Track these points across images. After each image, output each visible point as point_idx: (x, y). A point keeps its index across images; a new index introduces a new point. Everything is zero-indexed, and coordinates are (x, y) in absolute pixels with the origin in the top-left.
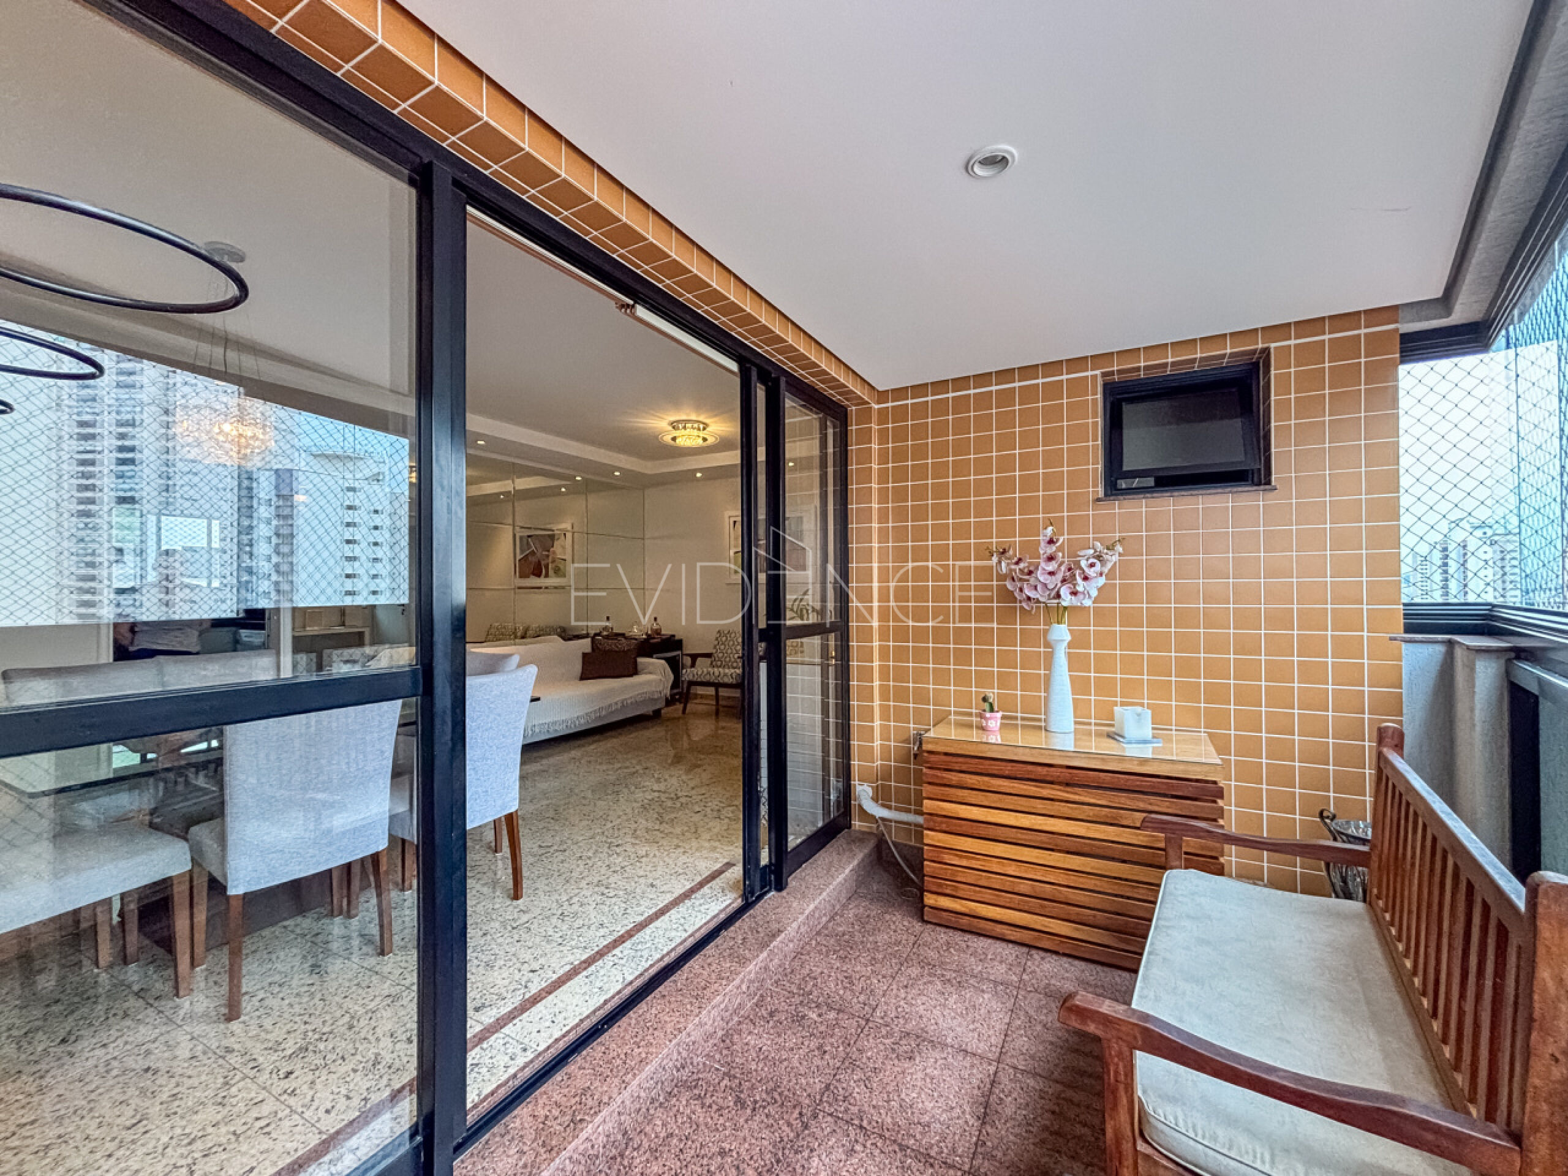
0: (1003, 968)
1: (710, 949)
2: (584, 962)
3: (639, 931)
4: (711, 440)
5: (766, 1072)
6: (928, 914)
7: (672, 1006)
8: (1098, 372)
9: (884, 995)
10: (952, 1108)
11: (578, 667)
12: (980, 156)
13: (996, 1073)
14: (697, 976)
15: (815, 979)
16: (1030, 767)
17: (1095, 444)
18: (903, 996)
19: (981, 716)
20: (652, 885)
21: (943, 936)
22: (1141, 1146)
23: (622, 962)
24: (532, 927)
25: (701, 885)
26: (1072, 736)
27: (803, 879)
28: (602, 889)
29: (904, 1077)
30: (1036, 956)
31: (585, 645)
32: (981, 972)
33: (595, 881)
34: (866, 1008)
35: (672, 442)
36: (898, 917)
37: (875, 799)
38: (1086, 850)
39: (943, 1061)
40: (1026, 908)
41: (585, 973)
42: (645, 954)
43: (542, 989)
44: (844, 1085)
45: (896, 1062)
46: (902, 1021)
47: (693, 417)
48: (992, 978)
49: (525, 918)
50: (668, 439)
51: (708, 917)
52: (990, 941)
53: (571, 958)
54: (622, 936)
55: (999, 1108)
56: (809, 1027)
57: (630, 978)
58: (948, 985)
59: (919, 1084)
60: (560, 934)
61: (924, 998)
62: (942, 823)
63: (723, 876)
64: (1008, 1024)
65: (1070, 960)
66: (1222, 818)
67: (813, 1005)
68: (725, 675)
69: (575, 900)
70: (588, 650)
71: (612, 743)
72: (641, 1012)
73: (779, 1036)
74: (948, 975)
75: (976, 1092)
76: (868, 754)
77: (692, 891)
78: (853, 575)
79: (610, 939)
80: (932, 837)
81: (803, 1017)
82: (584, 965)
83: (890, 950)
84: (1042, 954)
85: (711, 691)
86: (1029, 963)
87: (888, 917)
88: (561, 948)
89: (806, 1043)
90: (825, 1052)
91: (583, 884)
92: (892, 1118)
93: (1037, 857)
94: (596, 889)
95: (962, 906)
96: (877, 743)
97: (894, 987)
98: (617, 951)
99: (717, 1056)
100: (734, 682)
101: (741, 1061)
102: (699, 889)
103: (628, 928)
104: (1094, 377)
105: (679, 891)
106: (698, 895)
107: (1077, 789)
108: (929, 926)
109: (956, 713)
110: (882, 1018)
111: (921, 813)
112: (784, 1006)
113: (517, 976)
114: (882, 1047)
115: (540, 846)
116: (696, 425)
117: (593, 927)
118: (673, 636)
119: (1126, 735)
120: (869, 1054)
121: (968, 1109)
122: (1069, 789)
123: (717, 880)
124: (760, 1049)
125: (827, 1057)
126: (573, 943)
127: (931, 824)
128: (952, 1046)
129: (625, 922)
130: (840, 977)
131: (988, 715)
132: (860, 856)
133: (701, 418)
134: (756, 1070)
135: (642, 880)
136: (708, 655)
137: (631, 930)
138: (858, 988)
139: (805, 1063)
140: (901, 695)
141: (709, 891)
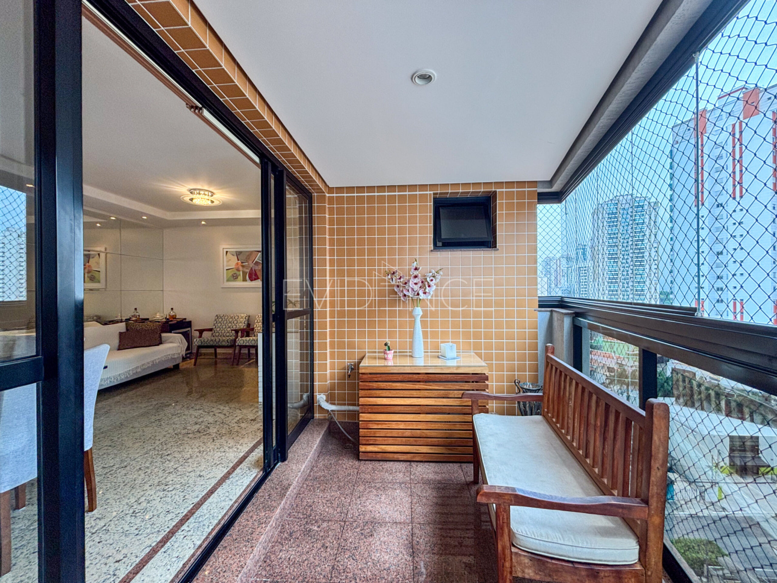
0: (401, 475)
1: (249, 508)
2: (160, 542)
3: (198, 509)
4: (216, 203)
5: (296, 571)
6: (361, 456)
7: (233, 552)
8: (432, 192)
9: (350, 505)
10: (398, 555)
11: (116, 342)
12: (419, 73)
13: (412, 529)
14: (245, 526)
15: (311, 506)
16: (410, 376)
17: (430, 225)
18: (359, 503)
19: (385, 353)
20: (200, 476)
21: (370, 465)
22: (514, 550)
23: (190, 533)
24: (110, 528)
25: (234, 468)
26: (423, 358)
27: (295, 452)
28: (163, 487)
29: (371, 547)
30: (414, 465)
31: (121, 327)
32: (392, 479)
33: (156, 482)
34: (343, 515)
35: (190, 201)
36: (346, 461)
37: (327, 401)
38: (435, 411)
39: (387, 531)
40: (408, 443)
41: (163, 550)
42: (206, 523)
43: (130, 572)
44: (342, 563)
45: (365, 540)
46: (362, 517)
47: (206, 188)
48: (398, 481)
49: (101, 523)
50: (187, 199)
51: (244, 488)
52: (392, 463)
53: (148, 542)
54: (186, 515)
55: (418, 547)
56: (314, 535)
57: (198, 543)
58: (379, 491)
59: (379, 548)
60: (136, 527)
61: (369, 501)
62: (368, 408)
63: (247, 460)
64: (411, 502)
65: (428, 464)
66: (488, 389)
67: (314, 522)
68: (224, 341)
69: (143, 499)
70: (124, 330)
71: (147, 388)
72: (211, 563)
73: (299, 546)
74: (378, 485)
75: (406, 542)
76: (323, 378)
77: (229, 473)
78: (316, 284)
79: (177, 520)
80: (364, 417)
81: (310, 531)
82: (160, 545)
83: (346, 480)
84: (416, 464)
85: (212, 350)
86: (412, 469)
87: (340, 462)
88: (138, 537)
89: (315, 546)
90: (327, 547)
91: (147, 487)
92: (371, 572)
93: (413, 418)
94: (158, 488)
95: (378, 448)
96: (328, 371)
97: (354, 499)
98: (184, 527)
99: (264, 573)
100: (229, 344)
101: (279, 570)
102: (233, 471)
103: (189, 509)
104: (430, 194)
105: (220, 476)
106: (234, 475)
107: (431, 384)
108: (362, 462)
109: (368, 352)
110: (352, 518)
111: (359, 405)
112: (296, 528)
113: (105, 569)
114: (356, 534)
115: (104, 468)
116: (207, 193)
117: (162, 515)
118: (185, 319)
119: (446, 356)
120: (350, 540)
121: (405, 553)
122: (427, 384)
123: (244, 463)
124: (289, 558)
125: (328, 550)
126: (148, 531)
127: (364, 410)
128: (389, 522)
129: (187, 505)
130: (324, 501)
131: (388, 352)
132: (323, 433)
133: (211, 189)
134: (290, 573)
135: (192, 474)
136: (211, 330)
137: (192, 509)
138: (335, 505)
139: (317, 558)
140: (341, 345)
141: (240, 471)
